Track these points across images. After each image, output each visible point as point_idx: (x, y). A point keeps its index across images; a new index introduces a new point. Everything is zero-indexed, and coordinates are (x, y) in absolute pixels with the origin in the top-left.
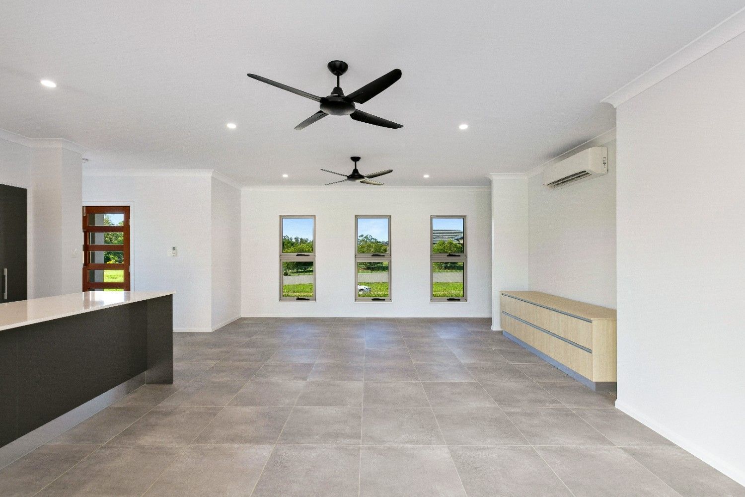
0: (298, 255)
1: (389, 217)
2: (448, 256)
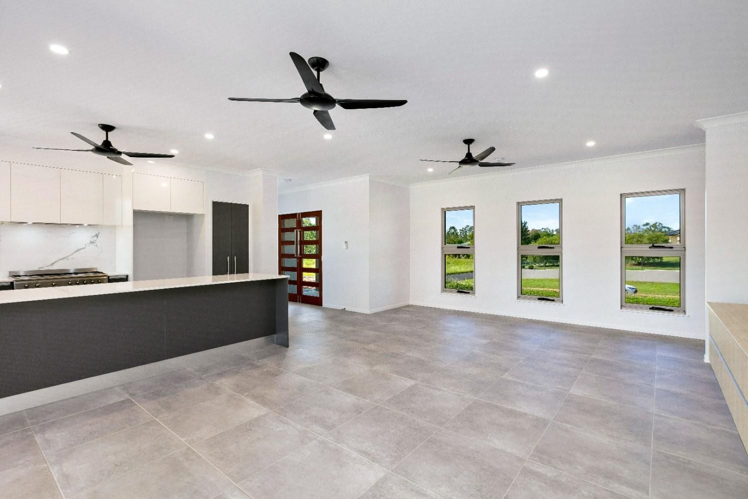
0: (458, 247)
1: (560, 201)
2: (650, 248)
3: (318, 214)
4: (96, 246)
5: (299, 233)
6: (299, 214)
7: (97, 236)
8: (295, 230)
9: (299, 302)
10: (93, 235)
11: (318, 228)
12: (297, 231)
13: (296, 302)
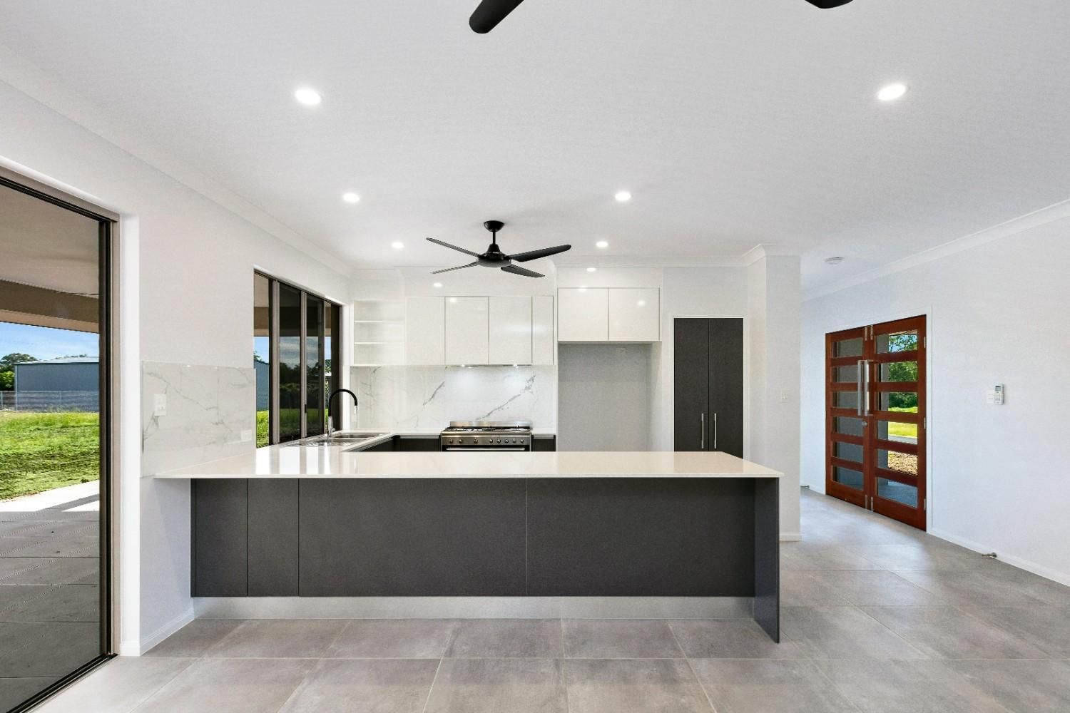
3: (918, 324)
4: (532, 392)
5: (867, 367)
6: (869, 327)
7: (532, 379)
8: (859, 362)
9: (869, 508)
10: (528, 379)
11: (918, 355)
12: (863, 363)
13: (863, 507)
